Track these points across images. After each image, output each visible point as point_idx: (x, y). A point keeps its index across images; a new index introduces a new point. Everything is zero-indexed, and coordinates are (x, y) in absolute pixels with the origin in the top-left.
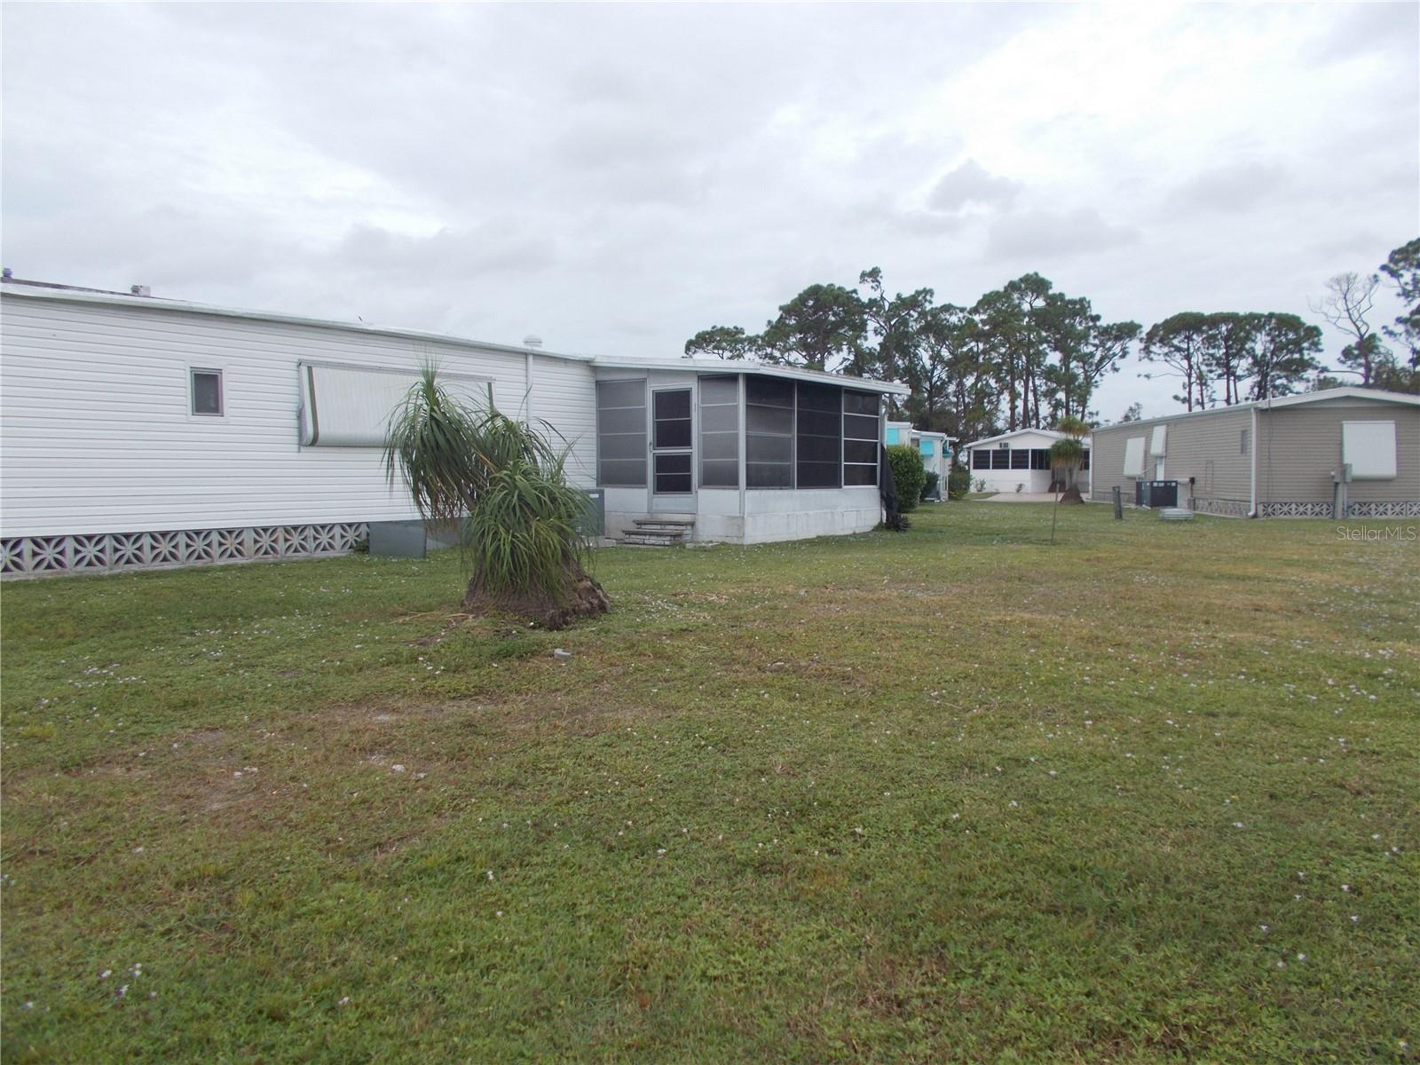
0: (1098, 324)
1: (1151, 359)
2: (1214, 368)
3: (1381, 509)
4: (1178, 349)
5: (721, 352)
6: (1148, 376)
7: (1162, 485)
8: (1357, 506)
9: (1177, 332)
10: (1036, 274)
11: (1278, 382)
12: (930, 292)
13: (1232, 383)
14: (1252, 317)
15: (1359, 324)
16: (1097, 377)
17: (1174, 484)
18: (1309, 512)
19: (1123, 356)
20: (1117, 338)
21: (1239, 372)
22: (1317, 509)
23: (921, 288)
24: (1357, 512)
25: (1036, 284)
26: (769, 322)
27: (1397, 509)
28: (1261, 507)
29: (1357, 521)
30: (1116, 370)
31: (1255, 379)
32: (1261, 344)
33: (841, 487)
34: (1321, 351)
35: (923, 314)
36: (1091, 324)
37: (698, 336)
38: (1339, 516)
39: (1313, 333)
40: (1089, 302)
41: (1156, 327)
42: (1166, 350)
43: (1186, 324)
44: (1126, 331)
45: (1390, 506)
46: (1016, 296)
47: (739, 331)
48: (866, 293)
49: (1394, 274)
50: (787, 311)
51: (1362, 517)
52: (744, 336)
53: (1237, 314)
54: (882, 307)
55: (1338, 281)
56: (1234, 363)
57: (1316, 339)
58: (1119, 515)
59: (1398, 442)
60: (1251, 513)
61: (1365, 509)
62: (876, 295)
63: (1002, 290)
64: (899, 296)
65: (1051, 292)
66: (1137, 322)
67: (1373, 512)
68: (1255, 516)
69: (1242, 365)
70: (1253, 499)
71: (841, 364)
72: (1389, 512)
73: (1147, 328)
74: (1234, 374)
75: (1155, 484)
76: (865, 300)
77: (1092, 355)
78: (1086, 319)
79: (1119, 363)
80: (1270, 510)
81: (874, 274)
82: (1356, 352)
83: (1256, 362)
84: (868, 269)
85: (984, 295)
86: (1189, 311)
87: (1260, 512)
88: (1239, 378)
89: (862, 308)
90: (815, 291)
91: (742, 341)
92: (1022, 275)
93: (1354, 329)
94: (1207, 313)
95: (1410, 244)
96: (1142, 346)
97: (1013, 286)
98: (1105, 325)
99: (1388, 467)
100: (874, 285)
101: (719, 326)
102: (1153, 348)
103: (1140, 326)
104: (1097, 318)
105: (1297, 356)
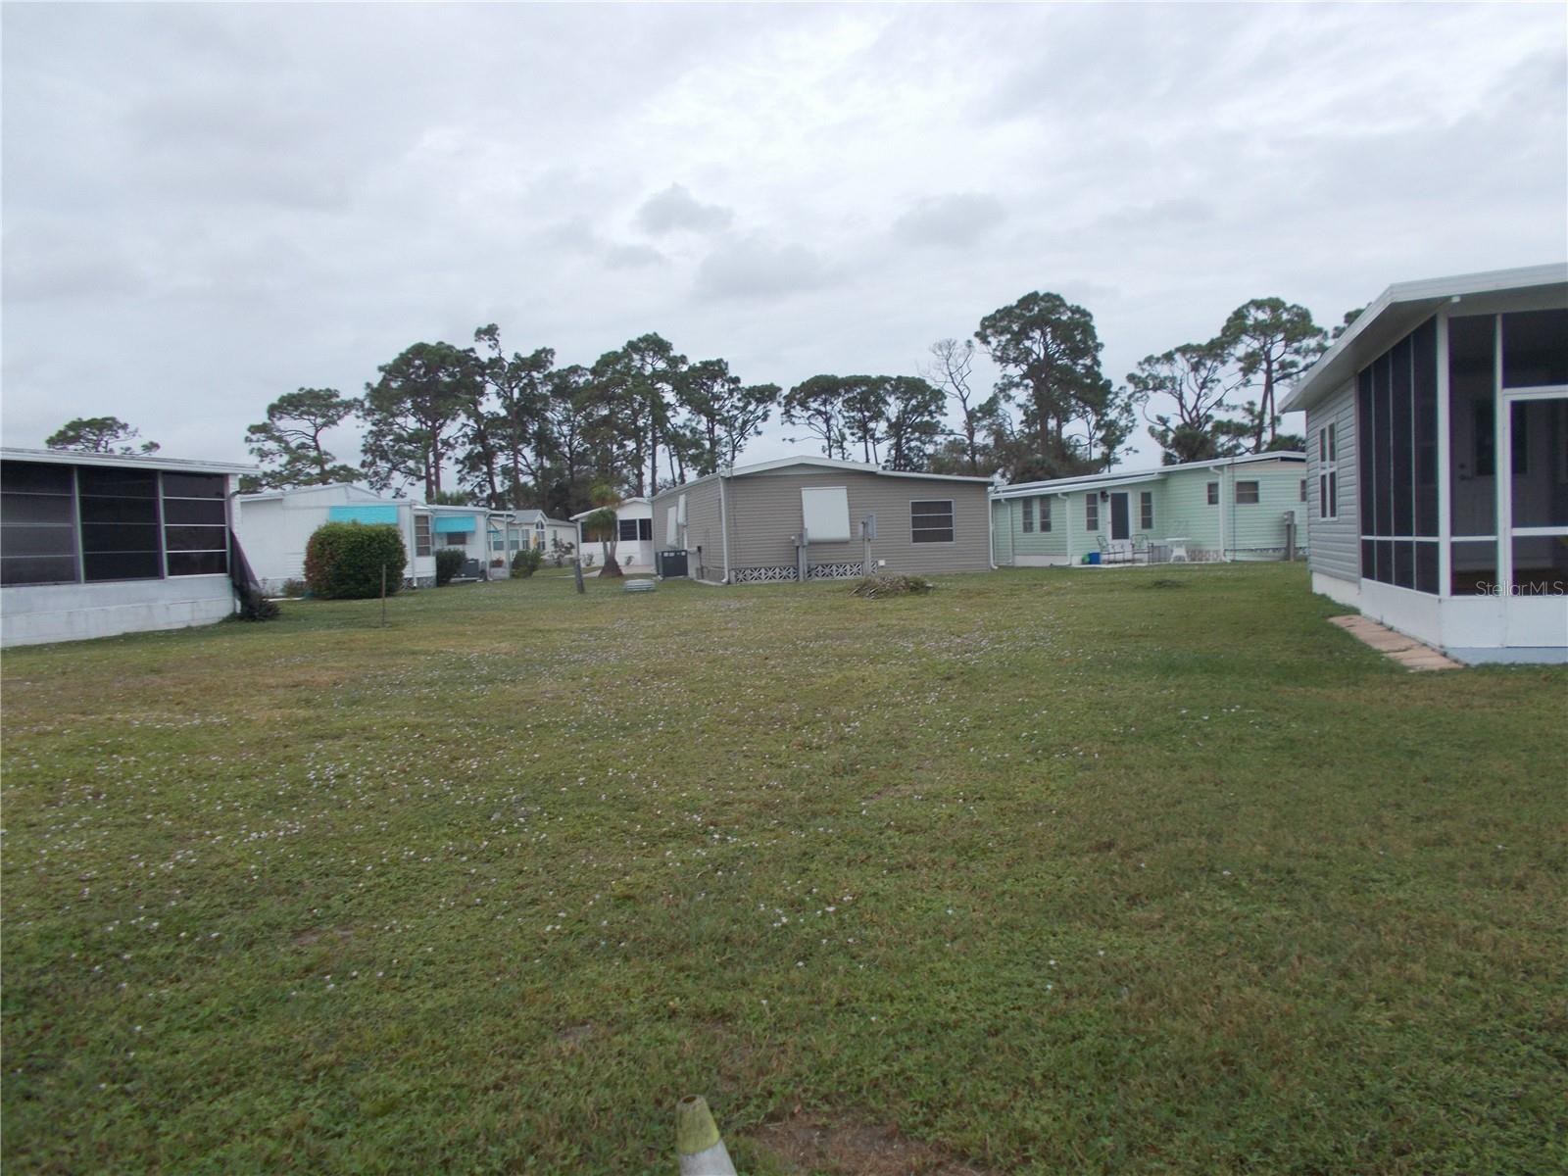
0: (741, 385)
1: (793, 423)
2: (855, 431)
3: (841, 570)
4: (819, 412)
5: (313, 418)
6: (792, 440)
7: (672, 554)
8: (820, 568)
9: (816, 395)
10: (655, 334)
11: (913, 444)
12: (551, 352)
13: (870, 445)
14: (884, 380)
15: (961, 388)
16: (742, 442)
17: (683, 554)
18: (777, 576)
19: (765, 420)
20: (759, 401)
21: (878, 435)
22: (784, 573)
23: (540, 348)
24: (820, 574)
25: (656, 345)
26: (368, 385)
27: (855, 570)
28: (733, 573)
29: (819, 582)
30: (759, 433)
31: (893, 441)
32: (893, 408)
33: (163, 578)
34: (946, 415)
35: (549, 377)
36: (732, 386)
37: (283, 399)
38: (801, 579)
39: (939, 395)
40: (727, 364)
41: (793, 389)
42: (806, 414)
43: (822, 388)
44: (766, 394)
45: (848, 567)
46: (636, 357)
47: (332, 394)
48: (484, 352)
49: (985, 340)
50: (391, 371)
51: (825, 579)
52: (338, 400)
53: (869, 377)
54: (502, 367)
55: (940, 347)
56: (872, 425)
57: (940, 403)
58: (581, 589)
59: (850, 507)
60: (725, 580)
61: (827, 571)
62: (494, 354)
63: (620, 350)
64: (517, 356)
65: (672, 354)
66: (777, 384)
67: (835, 574)
68: (729, 582)
69: (881, 427)
70: (726, 565)
71: (460, 430)
72: (848, 573)
73: (786, 391)
74: (872, 437)
75: (666, 554)
76: (484, 359)
77: (736, 418)
78: (727, 381)
79: (760, 425)
80: (741, 576)
81: (490, 332)
82: (979, 415)
83: (891, 426)
84: (484, 326)
85: (603, 356)
86: (824, 374)
87: (733, 579)
88: (878, 440)
89: (481, 367)
90: (419, 350)
91: (336, 406)
92: (641, 335)
93: (958, 393)
94: (841, 375)
95: (998, 311)
96: (782, 410)
97: (632, 346)
98: (747, 387)
99: (842, 531)
100: (491, 343)
101: (307, 388)
102: (793, 412)
103: (780, 389)
104: (736, 380)
105: (927, 418)
